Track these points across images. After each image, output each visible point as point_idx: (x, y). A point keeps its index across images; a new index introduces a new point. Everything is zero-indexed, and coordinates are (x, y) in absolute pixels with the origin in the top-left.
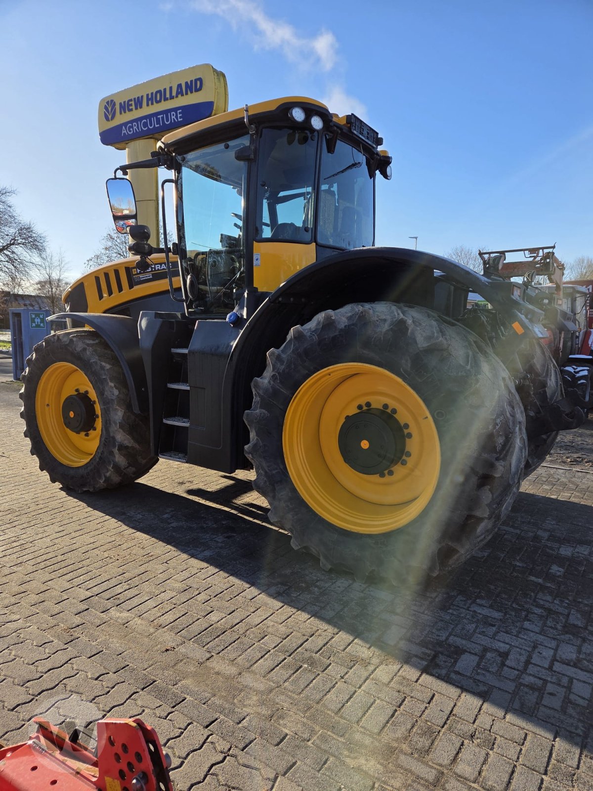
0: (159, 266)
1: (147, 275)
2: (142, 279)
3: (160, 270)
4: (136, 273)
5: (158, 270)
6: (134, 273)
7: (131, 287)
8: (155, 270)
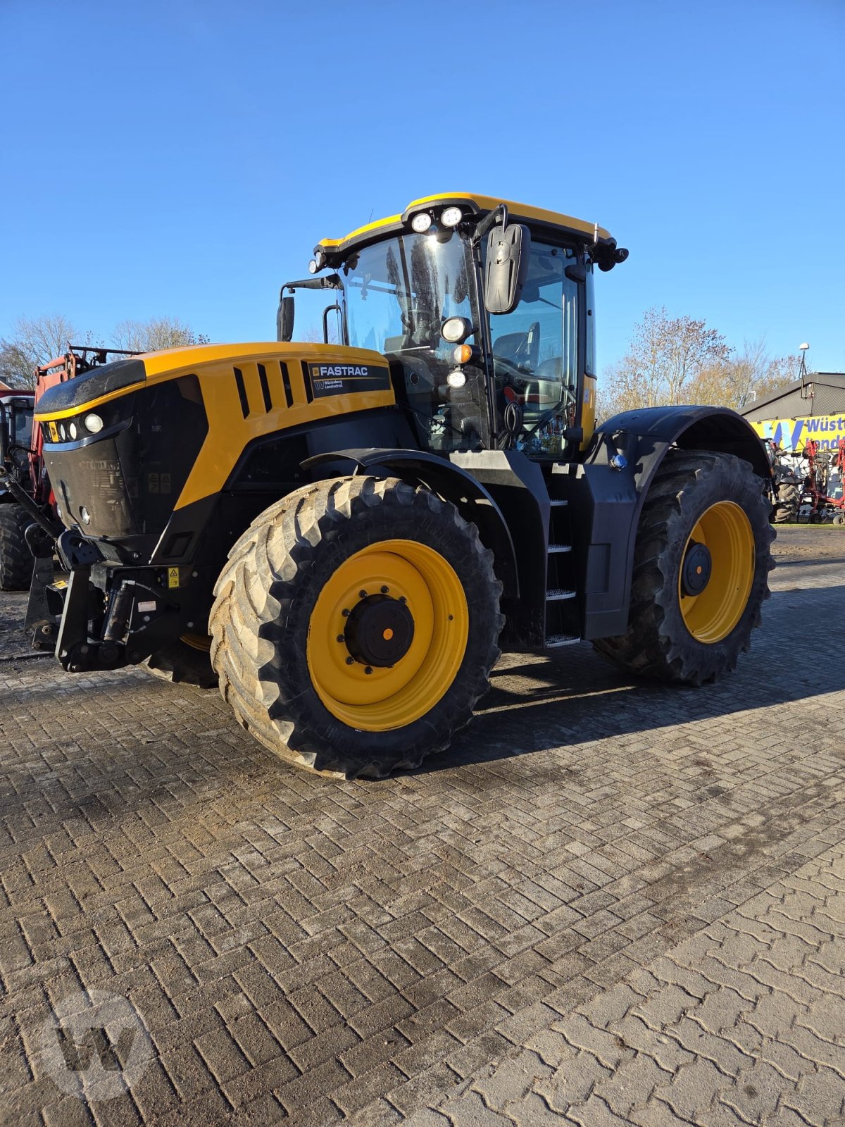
0: (352, 368)
1: (336, 382)
2: (328, 387)
3: (354, 376)
4: (318, 374)
5: (351, 376)
6: (314, 375)
7: (310, 400)
8: (347, 376)
